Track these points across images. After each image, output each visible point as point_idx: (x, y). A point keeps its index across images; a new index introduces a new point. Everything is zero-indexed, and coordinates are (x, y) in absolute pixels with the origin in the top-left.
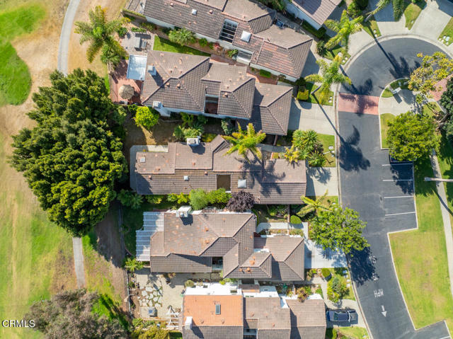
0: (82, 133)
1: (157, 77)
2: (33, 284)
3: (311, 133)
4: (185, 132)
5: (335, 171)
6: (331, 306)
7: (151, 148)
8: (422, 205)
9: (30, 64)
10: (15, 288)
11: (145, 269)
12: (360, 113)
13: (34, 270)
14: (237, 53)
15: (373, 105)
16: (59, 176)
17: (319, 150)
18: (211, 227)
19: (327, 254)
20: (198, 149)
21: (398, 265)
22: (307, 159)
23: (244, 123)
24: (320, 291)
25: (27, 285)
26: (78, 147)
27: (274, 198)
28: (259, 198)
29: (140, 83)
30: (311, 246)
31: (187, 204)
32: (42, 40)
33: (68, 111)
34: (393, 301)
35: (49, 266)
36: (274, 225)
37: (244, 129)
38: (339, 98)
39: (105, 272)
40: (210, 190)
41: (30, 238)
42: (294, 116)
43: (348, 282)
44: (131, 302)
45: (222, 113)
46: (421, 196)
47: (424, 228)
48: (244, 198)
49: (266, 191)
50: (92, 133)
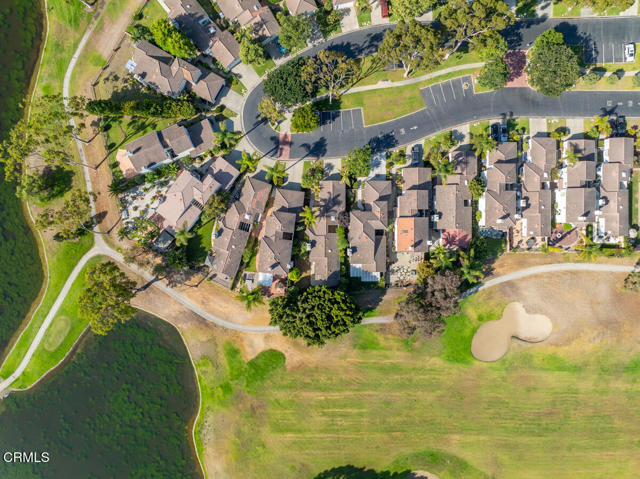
0: (305, 305)
1: (273, 267)
2: (398, 350)
3: (303, 177)
4: (303, 251)
5: (326, 161)
6: (409, 162)
7: (312, 272)
8: (347, 106)
9: (260, 350)
10: (401, 361)
11: (386, 275)
12: (291, 144)
13: (389, 349)
14: (256, 221)
15: (286, 136)
16: (329, 318)
17: (313, 171)
18: (358, 236)
19: (377, 164)
20: (313, 244)
21: (385, 120)
22: (319, 180)
23: (298, 218)
24: (400, 169)
25: (398, 353)
26: (313, 307)
27: (342, 198)
28: (342, 208)
29: (275, 278)
30: (372, 174)
31: (346, 250)
32: (245, 343)
33: (294, 314)
34: (407, 123)
35: (387, 339)
36: (359, 197)
37: (302, 218)
38: (281, 158)
39: (389, 302)
40: (338, 237)
41: (369, 350)
42: (293, 187)
43: (395, 151)
44: (407, 286)
45: (291, 230)
46: (342, 105)
47: (362, 104)
48: (342, 217)
49: (339, 203)
50: (305, 301)
